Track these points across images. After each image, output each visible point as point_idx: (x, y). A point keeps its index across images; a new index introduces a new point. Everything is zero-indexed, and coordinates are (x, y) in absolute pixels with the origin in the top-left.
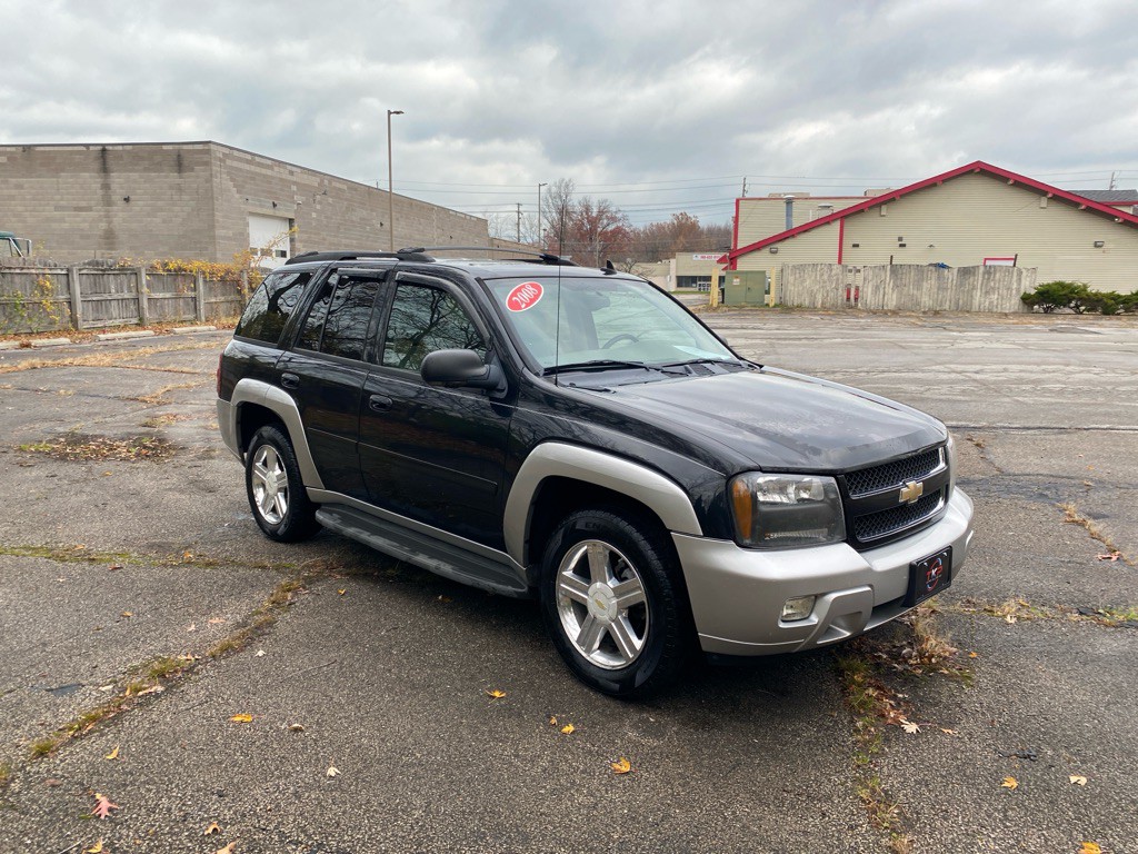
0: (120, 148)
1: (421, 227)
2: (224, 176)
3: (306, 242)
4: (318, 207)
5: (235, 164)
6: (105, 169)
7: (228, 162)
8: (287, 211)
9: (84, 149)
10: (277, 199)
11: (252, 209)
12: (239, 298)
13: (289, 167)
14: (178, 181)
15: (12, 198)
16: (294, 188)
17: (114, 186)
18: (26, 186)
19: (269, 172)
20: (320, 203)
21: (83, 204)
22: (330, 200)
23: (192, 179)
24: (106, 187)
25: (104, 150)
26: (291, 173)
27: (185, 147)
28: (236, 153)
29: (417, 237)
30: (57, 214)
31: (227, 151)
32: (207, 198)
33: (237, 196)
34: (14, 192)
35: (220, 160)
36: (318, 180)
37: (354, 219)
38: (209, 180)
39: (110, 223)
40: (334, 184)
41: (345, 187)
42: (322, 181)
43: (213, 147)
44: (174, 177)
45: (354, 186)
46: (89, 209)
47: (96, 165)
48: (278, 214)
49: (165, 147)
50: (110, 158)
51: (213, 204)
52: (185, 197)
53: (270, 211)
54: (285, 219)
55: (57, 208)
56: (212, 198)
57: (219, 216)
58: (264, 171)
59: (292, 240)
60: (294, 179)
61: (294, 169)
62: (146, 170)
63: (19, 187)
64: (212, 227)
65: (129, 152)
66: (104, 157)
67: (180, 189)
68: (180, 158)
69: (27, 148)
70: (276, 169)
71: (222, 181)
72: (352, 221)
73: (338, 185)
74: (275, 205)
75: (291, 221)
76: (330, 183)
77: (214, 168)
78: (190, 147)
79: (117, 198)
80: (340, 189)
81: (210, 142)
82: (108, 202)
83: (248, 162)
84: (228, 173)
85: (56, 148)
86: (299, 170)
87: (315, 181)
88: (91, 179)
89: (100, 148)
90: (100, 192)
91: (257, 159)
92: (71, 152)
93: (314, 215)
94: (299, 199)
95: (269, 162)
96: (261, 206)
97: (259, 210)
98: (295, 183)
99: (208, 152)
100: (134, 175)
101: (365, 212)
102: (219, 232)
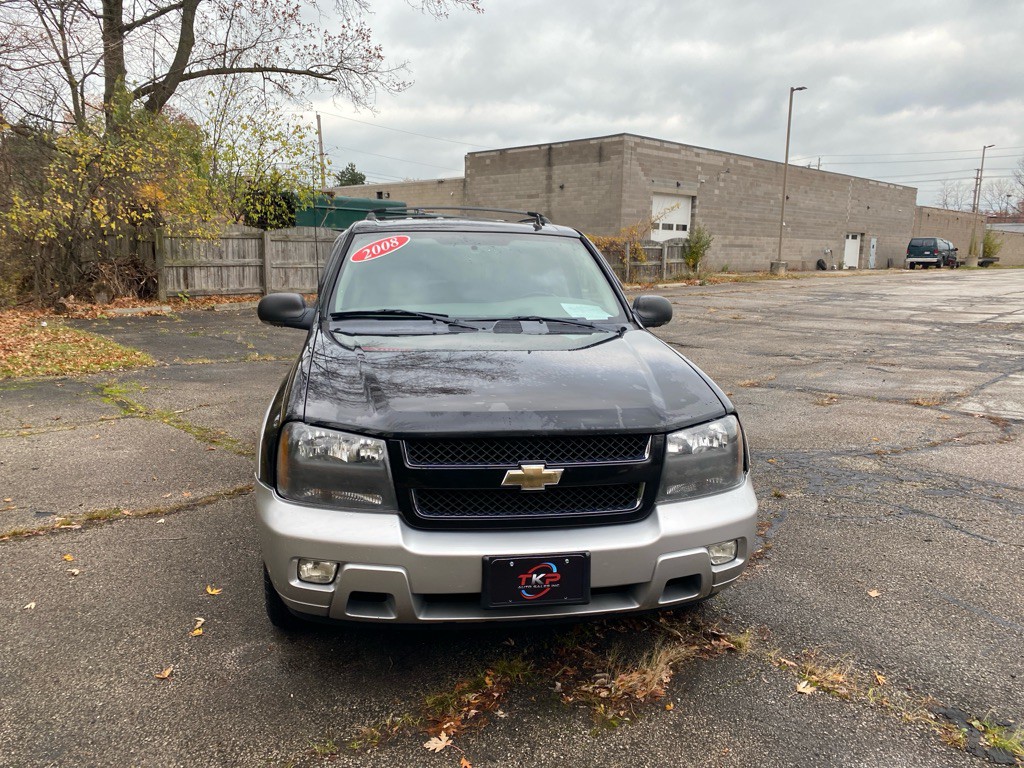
0: (561, 146)
1: (833, 199)
2: (634, 162)
3: (706, 216)
4: (722, 184)
5: (646, 151)
6: (549, 164)
7: (639, 150)
8: (689, 189)
9: (537, 148)
10: (682, 179)
11: (655, 189)
12: (621, 266)
13: (696, 150)
14: (598, 169)
15: (491, 190)
16: (699, 168)
17: (555, 177)
18: (500, 180)
19: (676, 156)
20: (724, 180)
21: (533, 192)
22: (735, 177)
23: (608, 167)
24: (549, 178)
25: (550, 148)
26: (697, 155)
27: (606, 140)
28: (646, 141)
29: (827, 208)
30: (518, 201)
31: (638, 140)
32: (618, 183)
33: (644, 178)
34: (492, 186)
35: (632, 148)
36: (724, 159)
37: (758, 193)
38: (620, 167)
39: (549, 206)
40: (740, 162)
41: (751, 165)
42: (728, 160)
43: (626, 138)
44: (595, 166)
45: (760, 163)
46: (537, 196)
47: (544, 161)
48: (681, 192)
49: (592, 142)
50: (553, 153)
51: (622, 186)
52: (603, 182)
53: (674, 191)
54: (688, 197)
55: (518, 197)
56: (622, 181)
57: (625, 196)
58: (671, 155)
59: (693, 215)
60: (700, 160)
61: (700, 151)
62: (577, 162)
63: (496, 182)
64: (619, 206)
65: (566, 148)
66: (550, 154)
67: (598, 176)
68: (599, 150)
69: (503, 152)
70: (683, 152)
71: (632, 166)
72: (757, 196)
73: (745, 163)
74: (678, 185)
75: (693, 198)
76: (736, 161)
77: (626, 156)
78: (610, 140)
79: (555, 186)
80: (745, 167)
81: (624, 134)
82: (549, 190)
83: (657, 148)
84: (638, 160)
85: (520, 150)
86: (705, 152)
87: (719, 161)
88: (539, 172)
89: (547, 147)
90: (545, 182)
91: (666, 145)
92: (530, 152)
93: (717, 192)
94: (702, 178)
95: (677, 147)
96: (666, 186)
97: (663, 190)
98: (700, 164)
99: (621, 143)
100: (568, 167)
101: (770, 187)
102: (625, 210)
